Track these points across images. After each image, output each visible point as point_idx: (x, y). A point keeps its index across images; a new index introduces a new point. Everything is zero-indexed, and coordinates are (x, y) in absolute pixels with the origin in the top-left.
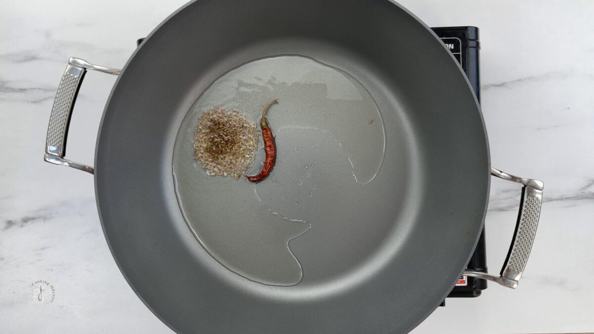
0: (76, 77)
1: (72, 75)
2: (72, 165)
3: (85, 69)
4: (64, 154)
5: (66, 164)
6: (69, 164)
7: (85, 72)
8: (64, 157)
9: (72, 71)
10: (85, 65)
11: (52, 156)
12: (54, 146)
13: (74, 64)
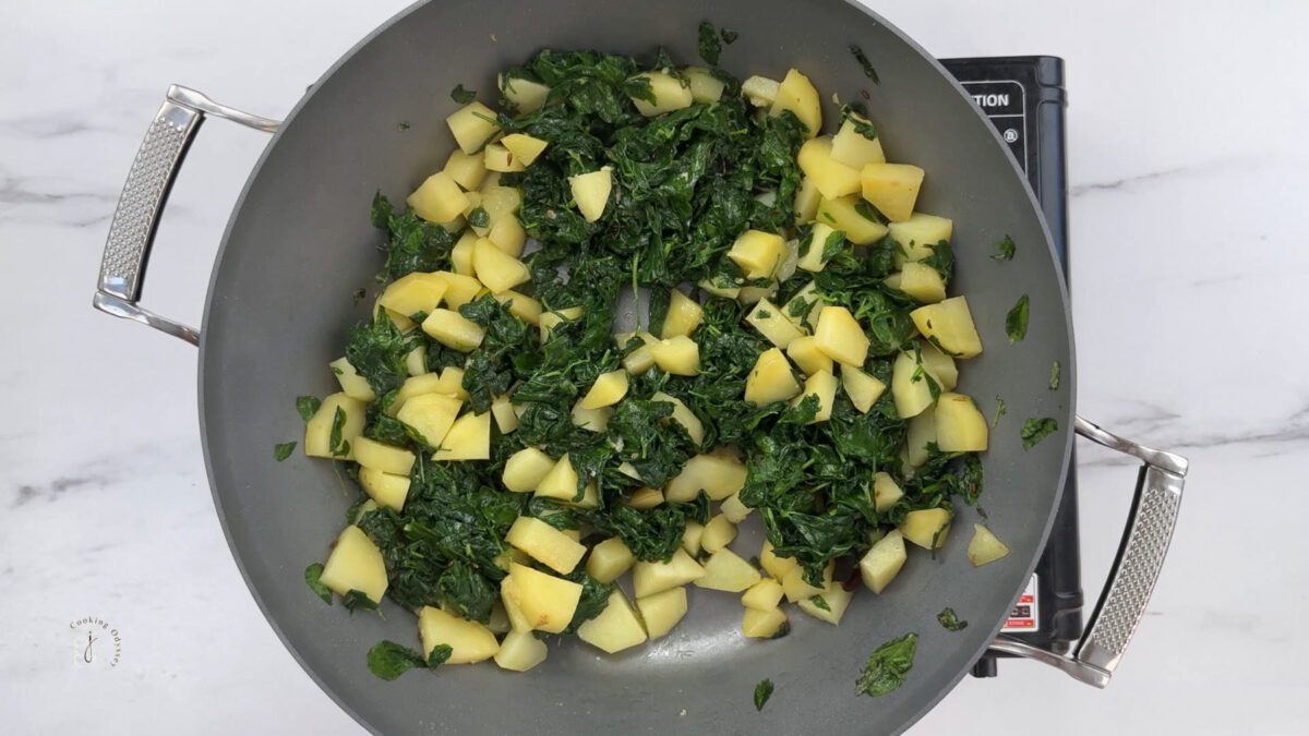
0: (179, 129)
1: (171, 124)
2: (158, 324)
3: (202, 112)
4: (138, 296)
5: (142, 319)
6: (148, 318)
7: (202, 120)
8: (137, 304)
9: (170, 114)
10: (203, 106)
11: (111, 299)
12: (118, 276)
13: (178, 99)
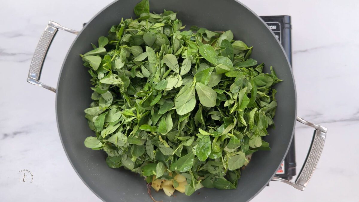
0: (51, 33)
1: (49, 32)
2: (45, 87)
3: (57, 28)
4: (39, 79)
5: (40, 85)
6: (42, 85)
7: (58, 30)
8: (39, 81)
9: (49, 29)
10: (58, 27)
11: (32, 80)
12: (34, 73)
13: (51, 25)
